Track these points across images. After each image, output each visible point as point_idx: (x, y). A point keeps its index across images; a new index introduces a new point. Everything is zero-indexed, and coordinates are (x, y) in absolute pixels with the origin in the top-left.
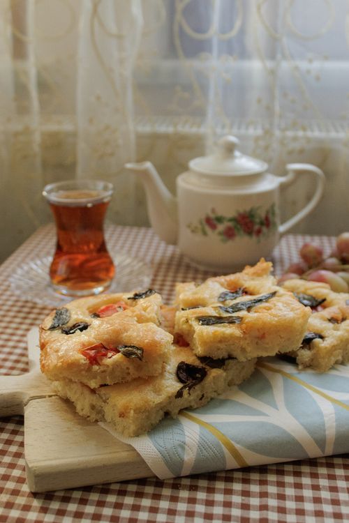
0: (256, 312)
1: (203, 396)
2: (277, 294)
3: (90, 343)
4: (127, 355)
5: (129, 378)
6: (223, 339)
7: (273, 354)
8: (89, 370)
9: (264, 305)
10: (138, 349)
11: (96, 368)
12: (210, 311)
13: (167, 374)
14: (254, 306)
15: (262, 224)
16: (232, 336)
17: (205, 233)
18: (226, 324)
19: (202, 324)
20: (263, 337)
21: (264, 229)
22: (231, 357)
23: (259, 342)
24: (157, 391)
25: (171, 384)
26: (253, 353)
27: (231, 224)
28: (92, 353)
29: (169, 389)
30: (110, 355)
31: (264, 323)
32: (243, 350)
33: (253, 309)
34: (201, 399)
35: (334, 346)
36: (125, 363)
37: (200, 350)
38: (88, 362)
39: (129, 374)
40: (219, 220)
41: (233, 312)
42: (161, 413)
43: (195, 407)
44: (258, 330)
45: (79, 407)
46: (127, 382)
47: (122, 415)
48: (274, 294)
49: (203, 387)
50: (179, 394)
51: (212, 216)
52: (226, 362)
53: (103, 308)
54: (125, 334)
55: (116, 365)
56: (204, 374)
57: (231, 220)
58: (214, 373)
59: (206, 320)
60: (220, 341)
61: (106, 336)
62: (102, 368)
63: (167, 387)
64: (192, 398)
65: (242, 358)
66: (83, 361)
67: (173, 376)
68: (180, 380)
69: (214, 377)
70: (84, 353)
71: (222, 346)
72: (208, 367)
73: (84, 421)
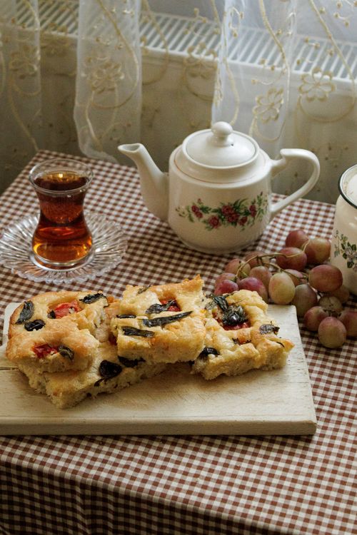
0: (168, 329)
1: (117, 385)
2: (192, 314)
3: (40, 343)
4: (63, 354)
5: (64, 370)
6: (136, 348)
7: (174, 362)
8: (37, 361)
9: (176, 323)
10: (70, 351)
11: (41, 360)
12: (134, 323)
13: (92, 369)
14: (169, 323)
15: (247, 213)
16: (142, 347)
17: (191, 220)
18: (141, 337)
19: (125, 334)
20: (167, 349)
21: (250, 218)
22: (142, 360)
23: (165, 352)
24: (81, 381)
25: (93, 376)
26: (159, 359)
27: (215, 214)
28: (40, 350)
29: (90, 380)
30: (52, 352)
31: (168, 340)
32: (151, 357)
33: (166, 326)
34: (115, 387)
35: (222, 363)
36: (62, 360)
37: (119, 353)
38: (36, 356)
39: (63, 366)
40: (205, 210)
41: (152, 326)
42: (84, 395)
43: (111, 392)
44: (164, 344)
45: (30, 382)
46: (62, 372)
47: (55, 394)
48: (188, 314)
49: (118, 379)
50: (97, 384)
51: (199, 206)
52: (139, 363)
53: (59, 306)
54: (66, 338)
55: (55, 360)
56: (119, 370)
57: (215, 211)
58: (127, 371)
59: (128, 331)
60: (134, 348)
61: (52, 338)
62: (46, 362)
63: (90, 378)
64: (107, 387)
65: (149, 363)
66: (33, 356)
67: (96, 370)
68: (100, 374)
69: (127, 374)
70: (35, 351)
71: (135, 352)
72: (123, 366)
73: (32, 392)
